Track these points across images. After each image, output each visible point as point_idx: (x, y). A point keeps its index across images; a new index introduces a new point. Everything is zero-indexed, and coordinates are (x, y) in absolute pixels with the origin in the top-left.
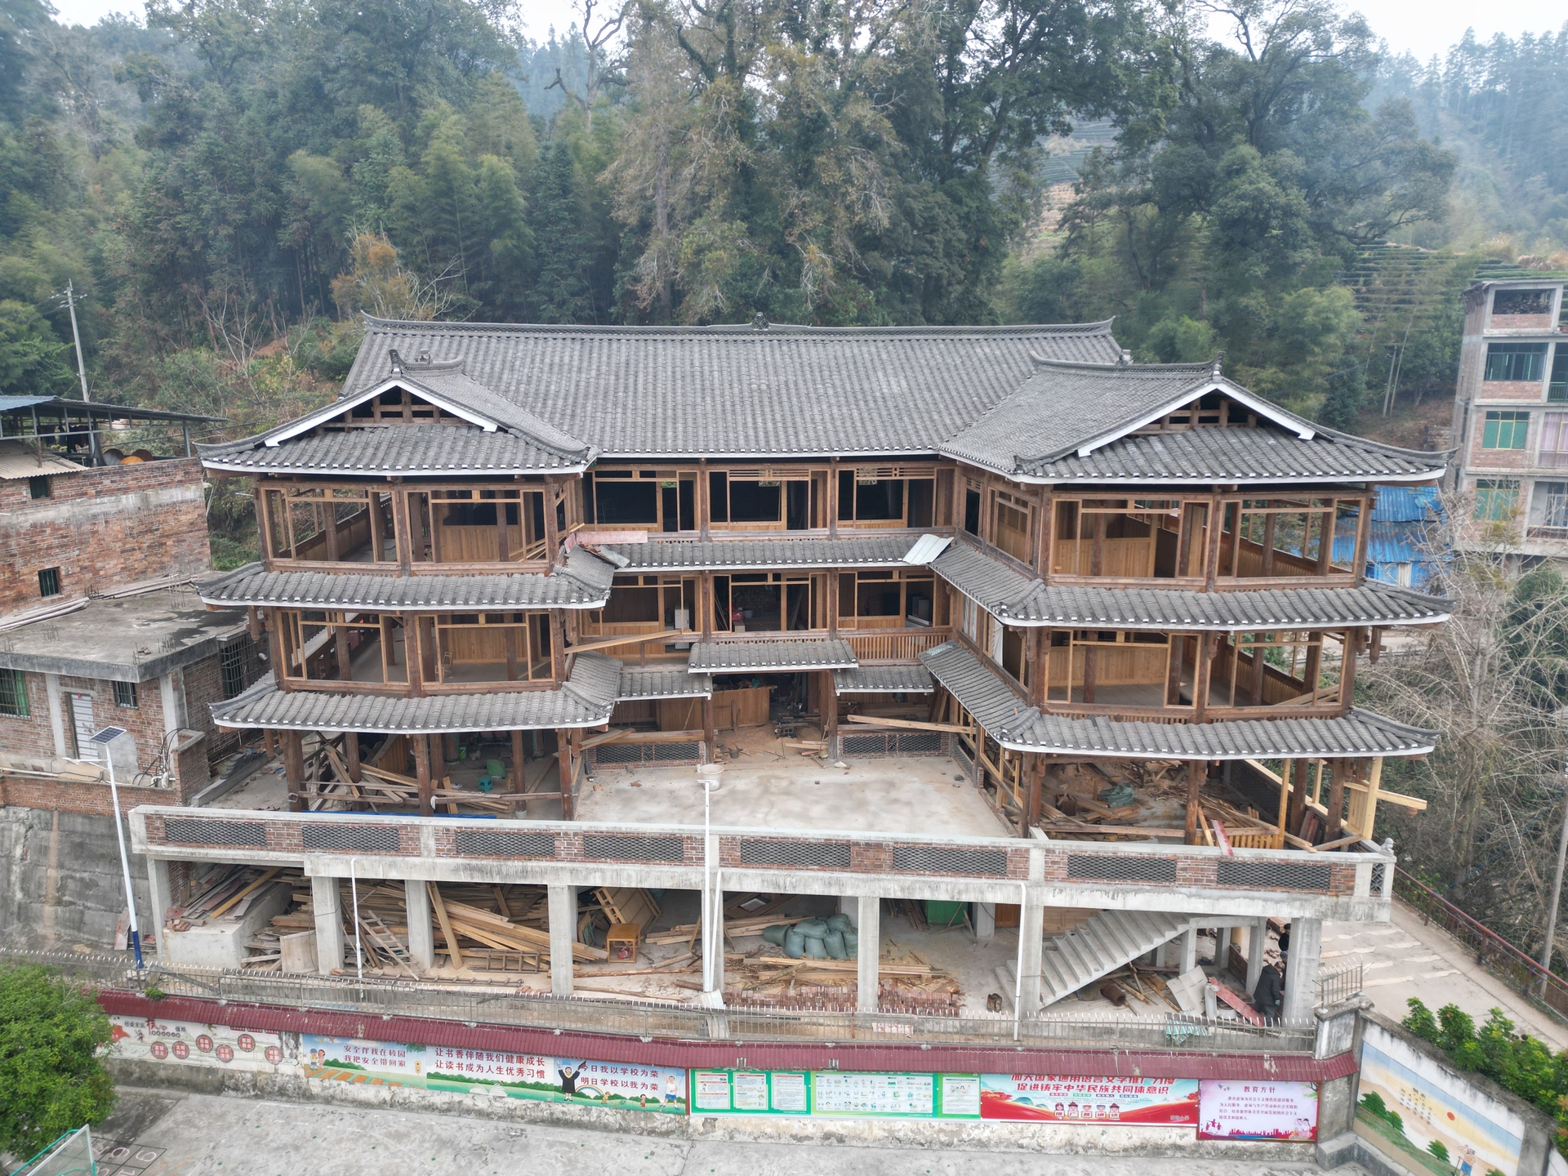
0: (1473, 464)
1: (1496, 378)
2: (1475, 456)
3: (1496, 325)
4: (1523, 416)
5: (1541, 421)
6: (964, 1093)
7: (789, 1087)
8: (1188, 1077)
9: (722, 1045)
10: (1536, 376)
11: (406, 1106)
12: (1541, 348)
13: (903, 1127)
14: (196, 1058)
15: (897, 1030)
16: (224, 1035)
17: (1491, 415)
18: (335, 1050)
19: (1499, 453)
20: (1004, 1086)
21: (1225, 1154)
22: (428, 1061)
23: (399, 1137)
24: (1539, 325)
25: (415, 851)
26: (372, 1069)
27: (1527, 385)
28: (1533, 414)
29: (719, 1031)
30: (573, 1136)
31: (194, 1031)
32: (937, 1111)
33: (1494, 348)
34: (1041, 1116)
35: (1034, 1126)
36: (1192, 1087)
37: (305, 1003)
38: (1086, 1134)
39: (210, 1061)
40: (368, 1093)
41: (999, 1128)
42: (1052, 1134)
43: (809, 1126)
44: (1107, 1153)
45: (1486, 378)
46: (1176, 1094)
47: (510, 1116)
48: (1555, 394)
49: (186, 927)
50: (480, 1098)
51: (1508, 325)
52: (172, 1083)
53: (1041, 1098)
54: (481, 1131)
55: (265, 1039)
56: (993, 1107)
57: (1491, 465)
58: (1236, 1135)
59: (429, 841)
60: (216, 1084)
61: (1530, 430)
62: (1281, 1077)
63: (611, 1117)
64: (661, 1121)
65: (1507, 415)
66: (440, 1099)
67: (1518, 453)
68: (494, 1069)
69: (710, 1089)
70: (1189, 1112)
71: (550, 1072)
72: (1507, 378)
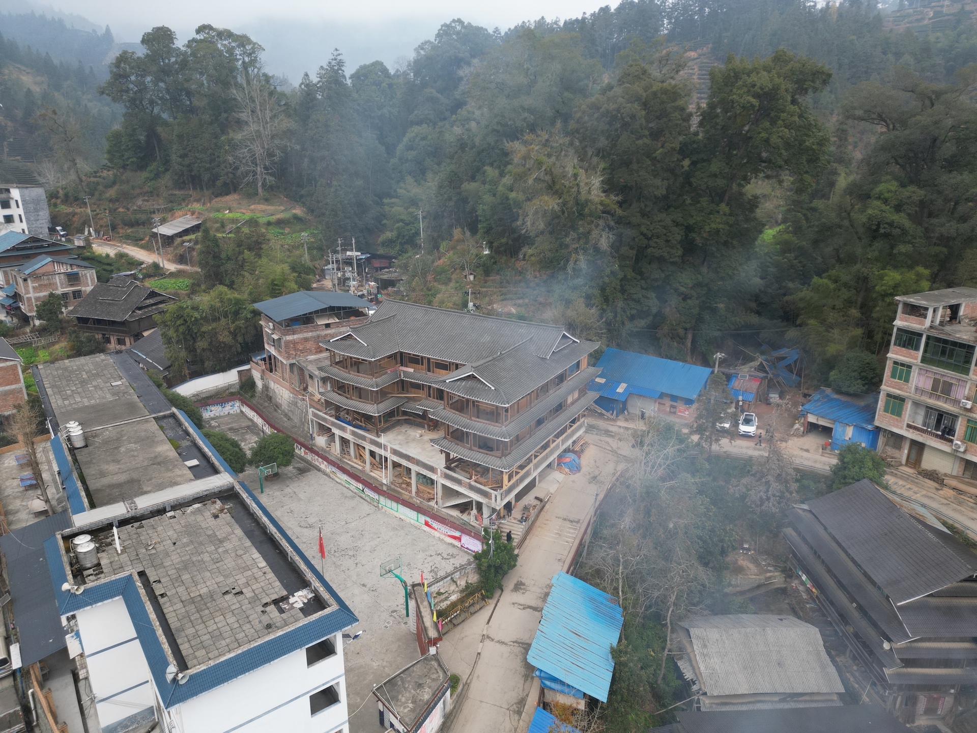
0: (885, 385)
1: (899, 345)
2: (886, 382)
3: (901, 320)
4: (909, 367)
5: (917, 371)
6: (423, 518)
7: (394, 505)
8: (459, 531)
9: (384, 491)
10: (917, 348)
11: (342, 485)
12: (921, 335)
13: (412, 522)
14: (316, 463)
15: (417, 501)
16: (320, 460)
17: (895, 363)
18: (334, 469)
19: (897, 382)
20: (429, 520)
21: (466, 552)
22: (345, 477)
23: (337, 490)
24: (920, 324)
25: (346, 432)
26: (338, 475)
27: (913, 352)
28: (913, 367)
29: (385, 488)
30: (362, 501)
31: (316, 457)
32: (418, 521)
33: (899, 329)
34: (434, 529)
35: (433, 531)
36: (460, 534)
37: (331, 458)
38: (442, 537)
39: (318, 464)
40: (338, 480)
41: (427, 528)
42: (437, 534)
43: (396, 514)
44: (445, 543)
45: (895, 344)
46: (457, 534)
47: (355, 493)
48: (924, 360)
49: (319, 435)
50: (352, 488)
51: (906, 321)
52: (314, 467)
53: (435, 524)
54: (350, 494)
55: (325, 463)
56: (427, 524)
57: (893, 388)
58: (467, 548)
59: (348, 431)
60: (319, 470)
61: (912, 373)
62: (473, 537)
63: (369, 500)
64: (375, 504)
65: (903, 365)
66: (347, 485)
67: (905, 385)
68: (353, 482)
69: (383, 500)
70: (459, 539)
71: (360, 486)
72: (904, 346)
